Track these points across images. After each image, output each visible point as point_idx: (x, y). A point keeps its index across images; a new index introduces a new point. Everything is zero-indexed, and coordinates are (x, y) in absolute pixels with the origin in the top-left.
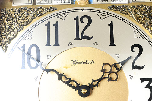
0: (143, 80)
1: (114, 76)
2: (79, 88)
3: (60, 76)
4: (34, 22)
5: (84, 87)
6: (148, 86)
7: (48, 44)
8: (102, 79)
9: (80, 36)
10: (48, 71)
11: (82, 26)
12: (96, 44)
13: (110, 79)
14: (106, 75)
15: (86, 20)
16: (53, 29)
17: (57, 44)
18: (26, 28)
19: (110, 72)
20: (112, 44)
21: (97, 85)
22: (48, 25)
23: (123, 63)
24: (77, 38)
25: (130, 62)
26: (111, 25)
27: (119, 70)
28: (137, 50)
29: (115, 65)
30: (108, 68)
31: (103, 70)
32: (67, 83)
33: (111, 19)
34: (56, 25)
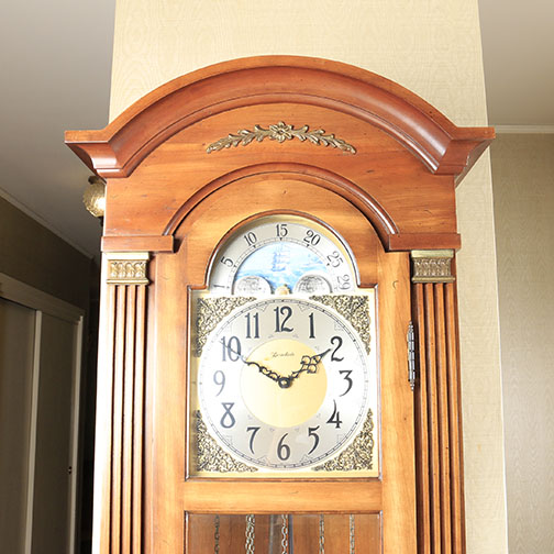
0: (341, 372)
1: (313, 368)
2: (279, 379)
3: (261, 369)
4: (233, 313)
5: (284, 379)
6: (347, 378)
7: (249, 336)
8: (301, 371)
9: (280, 328)
10: (249, 364)
11: (282, 318)
12: (296, 336)
13: (310, 371)
14: (306, 367)
15: (286, 311)
16: (253, 320)
17: (257, 336)
18: (225, 319)
19: (309, 365)
20: (312, 336)
21: (297, 377)
22: (248, 316)
23: (322, 355)
24: (278, 330)
25: (330, 354)
26: (311, 316)
27: (318, 362)
28: (336, 342)
29: (314, 358)
30: (308, 361)
31: (303, 363)
32: (268, 375)
33: (313, 310)
34: (256, 316)
